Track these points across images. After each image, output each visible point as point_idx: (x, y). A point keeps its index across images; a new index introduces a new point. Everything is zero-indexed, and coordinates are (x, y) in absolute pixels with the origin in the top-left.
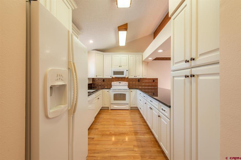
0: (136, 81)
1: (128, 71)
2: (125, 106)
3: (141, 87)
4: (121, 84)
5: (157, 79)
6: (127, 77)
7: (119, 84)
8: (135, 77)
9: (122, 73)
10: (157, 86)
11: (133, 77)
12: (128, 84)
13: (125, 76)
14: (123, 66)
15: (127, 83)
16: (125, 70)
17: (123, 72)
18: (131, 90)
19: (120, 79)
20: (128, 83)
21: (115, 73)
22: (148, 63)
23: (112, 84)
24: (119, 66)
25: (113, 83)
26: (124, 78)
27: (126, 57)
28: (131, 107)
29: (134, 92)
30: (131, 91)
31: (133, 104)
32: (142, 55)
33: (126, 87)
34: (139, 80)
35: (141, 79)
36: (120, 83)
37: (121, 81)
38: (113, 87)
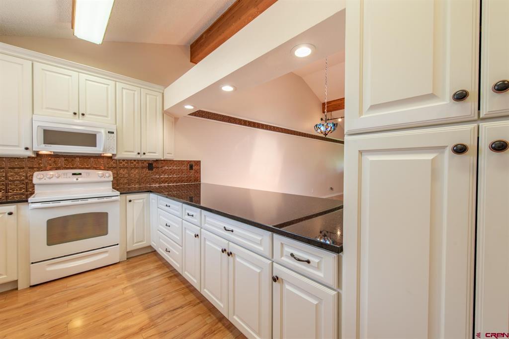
0: (143, 168)
1: (113, 133)
2: (106, 255)
3: (157, 185)
4: (80, 179)
5: (198, 163)
6: (109, 155)
7: (74, 179)
8: (139, 157)
9: (90, 139)
10: (198, 179)
11: (133, 155)
12: (111, 178)
13: (104, 151)
14: (90, 114)
15: (109, 175)
16: (103, 131)
17: (95, 135)
18: (129, 197)
19: (78, 159)
20: (113, 174)
21: (50, 136)
22: (176, 119)
23: (35, 181)
24: (75, 114)
25: (38, 177)
26: (98, 157)
27: (107, 88)
28: (127, 252)
29: (141, 201)
30: (130, 201)
31: (135, 241)
32: (163, 94)
33: (107, 190)
34: (151, 165)
35: (157, 161)
36: (80, 174)
37: (83, 168)
38: (40, 194)
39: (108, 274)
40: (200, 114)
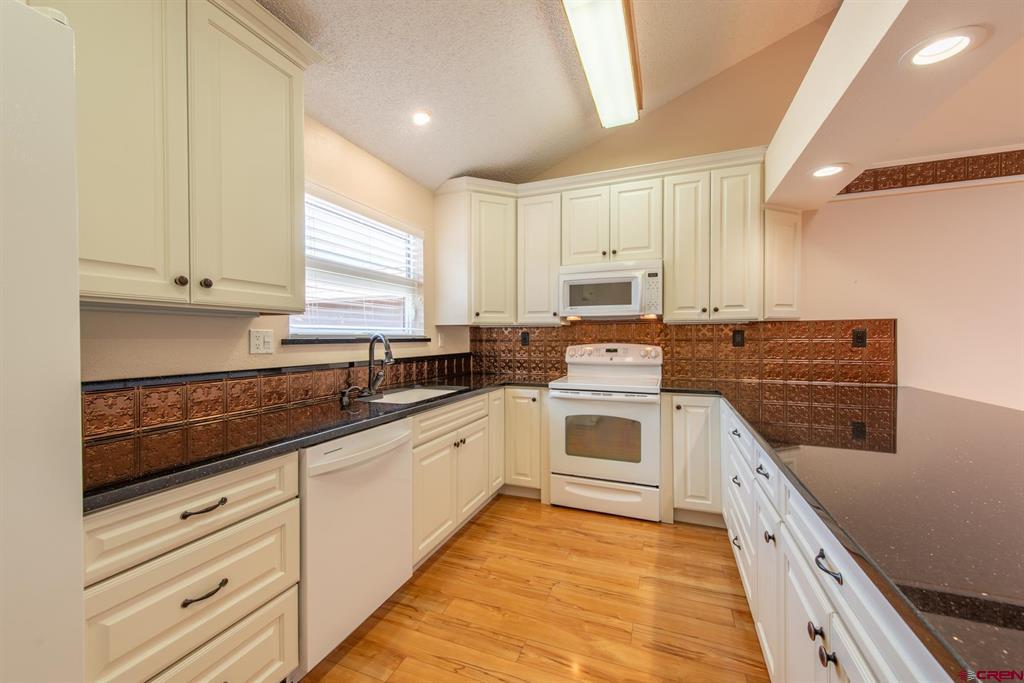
0: (720, 340)
1: (656, 275)
2: (636, 499)
3: (755, 380)
4: (617, 359)
5: (889, 327)
6: (653, 316)
7: (606, 358)
8: (705, 317)
9: (620, 291)
10: (889, 373)
11: (693, 315)
12: (659, 361)
13: (641, 311)
14: (624, 249)
15: (654, 354)
16: (640, 274)
17: (630, 283)
18: (679, 399)
20: (665, 353)
21: (579, 294)
22: (808, 215)
23: (568, 359)
24: (604, 253)
25: (573, 354)
26: (639, 321)
27: (649, 194)
28: (675, 510)
29: (702, 410)
30: (679, 408)
31: (689, 494)
32: (763, 163)
33: (652, 380)
34: (741, 333)
35: (753, 324)
36: (615, 351)
37: (619, 341)
38: (575, 379)
39: (636, 536)
40: (873, 180)
